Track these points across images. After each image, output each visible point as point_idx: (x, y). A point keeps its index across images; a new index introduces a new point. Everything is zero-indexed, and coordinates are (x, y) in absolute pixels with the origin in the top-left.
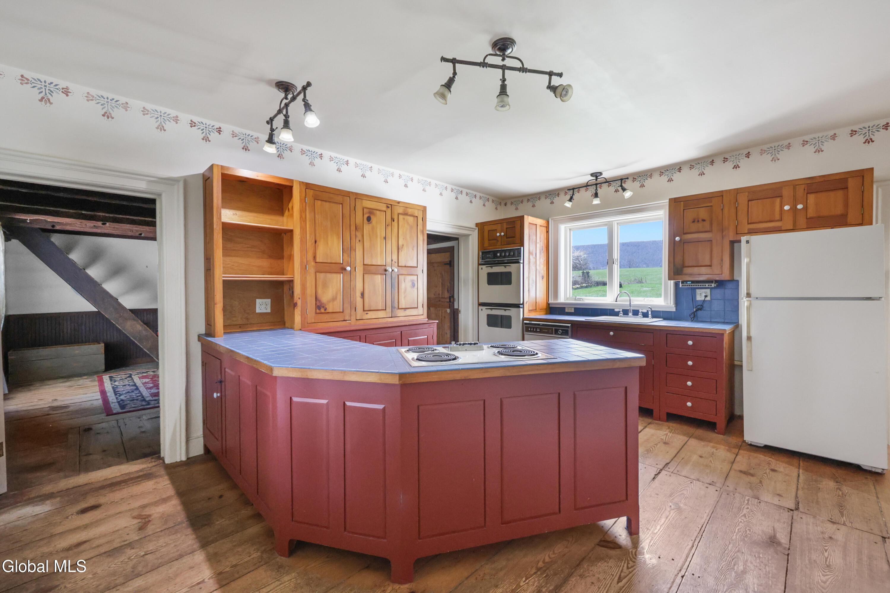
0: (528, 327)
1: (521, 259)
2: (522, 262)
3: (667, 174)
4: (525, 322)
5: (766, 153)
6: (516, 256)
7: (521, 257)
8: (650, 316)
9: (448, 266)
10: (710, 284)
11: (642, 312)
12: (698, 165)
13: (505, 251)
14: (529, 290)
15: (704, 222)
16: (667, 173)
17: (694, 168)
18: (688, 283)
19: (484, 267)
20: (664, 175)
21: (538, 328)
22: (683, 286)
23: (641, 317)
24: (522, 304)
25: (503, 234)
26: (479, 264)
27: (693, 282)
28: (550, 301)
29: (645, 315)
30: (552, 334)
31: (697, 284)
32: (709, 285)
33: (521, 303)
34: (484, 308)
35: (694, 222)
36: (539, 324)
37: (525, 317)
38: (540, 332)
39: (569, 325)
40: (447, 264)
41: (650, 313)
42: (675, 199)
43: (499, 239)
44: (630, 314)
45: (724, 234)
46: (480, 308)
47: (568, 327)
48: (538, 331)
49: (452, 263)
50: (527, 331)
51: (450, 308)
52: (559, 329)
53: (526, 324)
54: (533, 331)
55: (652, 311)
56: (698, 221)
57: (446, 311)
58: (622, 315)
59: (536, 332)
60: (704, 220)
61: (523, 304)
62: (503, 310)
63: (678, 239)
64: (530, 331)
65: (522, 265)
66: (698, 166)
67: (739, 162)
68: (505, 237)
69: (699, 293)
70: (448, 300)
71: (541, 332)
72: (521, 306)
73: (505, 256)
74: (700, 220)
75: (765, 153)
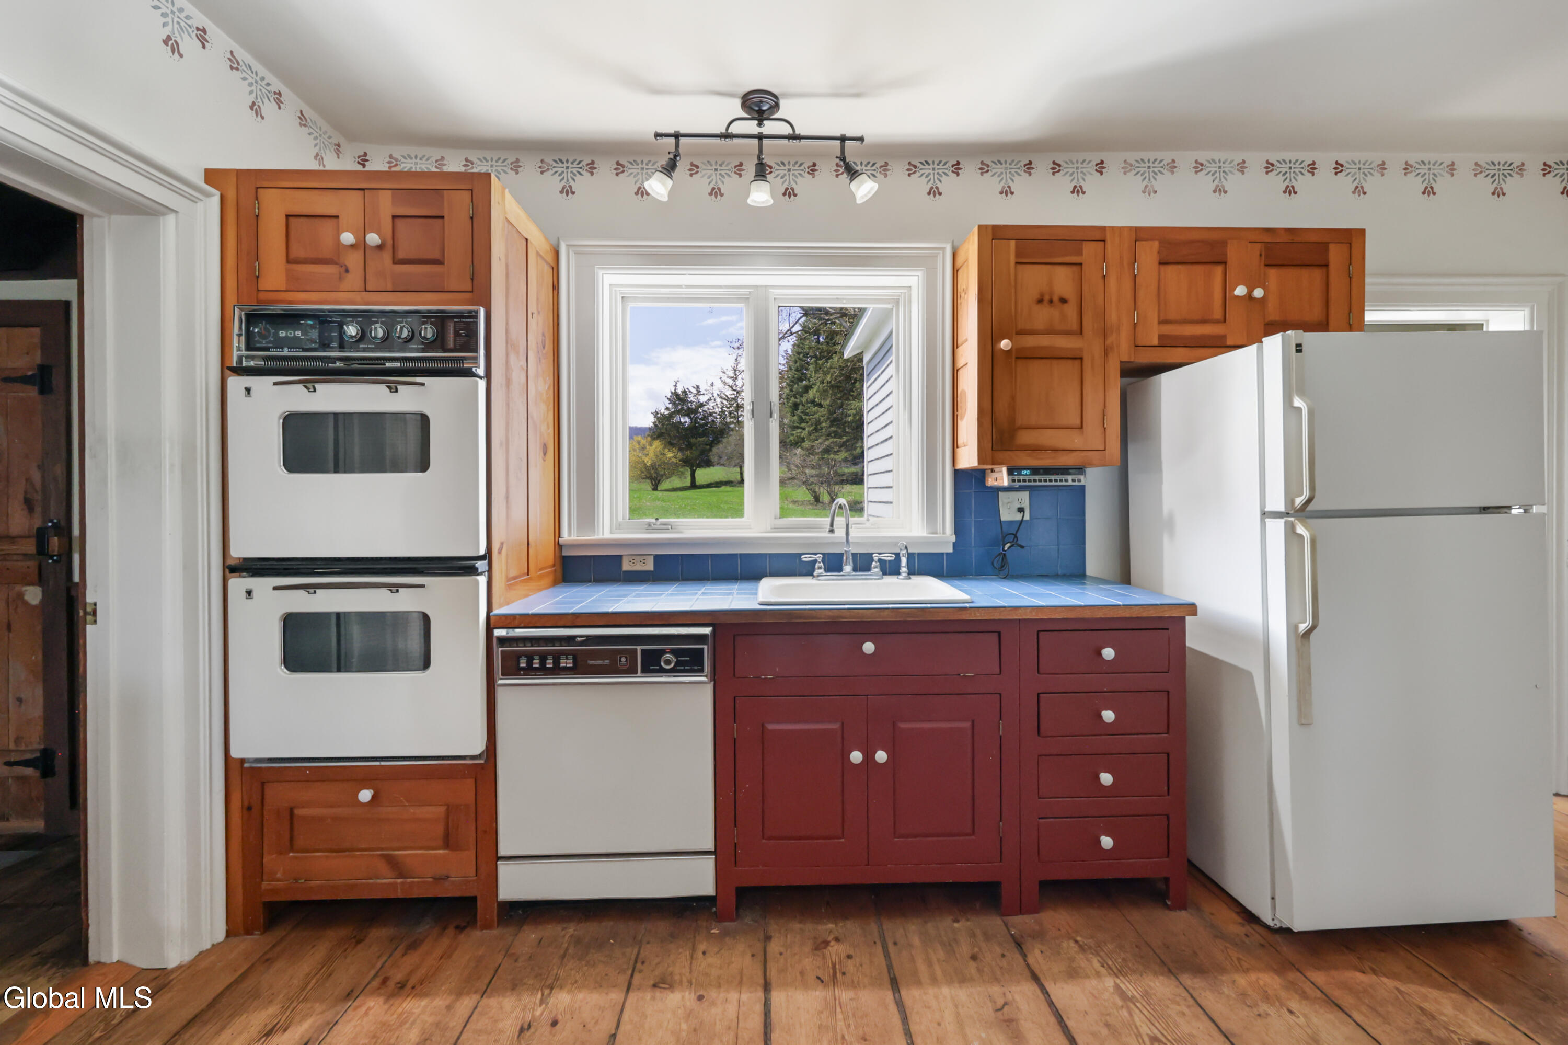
0: (518, 655)
1: (476, 359)
2: (481, 371)
3: (927, 172)
4: (498, 633)
5: (1134, 172)
6: (451, 344)
7: (476, 350)
8: (904, 570)
9: (32, 392)
10: (1076, 477)
11: (880, 560)
12: (999, 166)
13: (390, 318)
14: (507, 497)
15: (1066, 306)
16: (927, 170)
17: (990, 173)
18: (1024, 472)
19: (263, 384)
20: (918, 174)
21: (566, 654)
22: (1014, 481)
23: (876, 574)
24: (481, 558)
25: (373, 239)
26: (229, 369)
27: (1035, 471)
28: (566, 537)
29: (890, 569)
30: (632, 671)
31: (1048, 477)
32: (1073, 480)
33: (482, 551)
34: (263, 585)
35: (1040, 301)
36: (570, 639)
37: (497, 611)
38: (575, 670)
39: (707, 630)
40: (25, 380)
41: (904, 561)
42: (995, 228)
43: (354, 260)
44: (848, 568)
45: (1109, 342)
46: (238, 584)
47: (701, 638)
48: (566, 669)
49: (57, 380)
50: (512, 668)
51: (40, 580)
52: (663, 652)
53: (502, 641)
54: (544, 671)
55: (910, 556)
56: (1051, 301)
57: (21, 596)
58: (822, 571)
59: (557, 671)
60: (1063, 301)
61: (488, 556)
62: (385, 591)
63: (1007, 345)
64: (529, 671)
65: (482, 384)
66: (998, 169)
67: (1084, 180)
68: (387, 256)
69: (1006, 501)
70: (30, 547)
71: (579, 669)
72: (481, 565)
73: (386, 341)
74: (1056, 299)
75: (1131, 170)
